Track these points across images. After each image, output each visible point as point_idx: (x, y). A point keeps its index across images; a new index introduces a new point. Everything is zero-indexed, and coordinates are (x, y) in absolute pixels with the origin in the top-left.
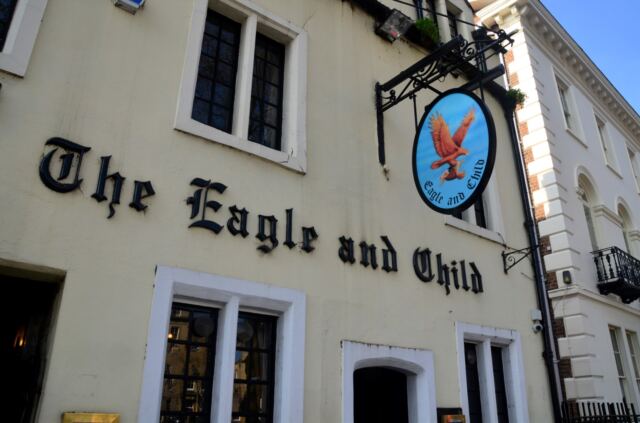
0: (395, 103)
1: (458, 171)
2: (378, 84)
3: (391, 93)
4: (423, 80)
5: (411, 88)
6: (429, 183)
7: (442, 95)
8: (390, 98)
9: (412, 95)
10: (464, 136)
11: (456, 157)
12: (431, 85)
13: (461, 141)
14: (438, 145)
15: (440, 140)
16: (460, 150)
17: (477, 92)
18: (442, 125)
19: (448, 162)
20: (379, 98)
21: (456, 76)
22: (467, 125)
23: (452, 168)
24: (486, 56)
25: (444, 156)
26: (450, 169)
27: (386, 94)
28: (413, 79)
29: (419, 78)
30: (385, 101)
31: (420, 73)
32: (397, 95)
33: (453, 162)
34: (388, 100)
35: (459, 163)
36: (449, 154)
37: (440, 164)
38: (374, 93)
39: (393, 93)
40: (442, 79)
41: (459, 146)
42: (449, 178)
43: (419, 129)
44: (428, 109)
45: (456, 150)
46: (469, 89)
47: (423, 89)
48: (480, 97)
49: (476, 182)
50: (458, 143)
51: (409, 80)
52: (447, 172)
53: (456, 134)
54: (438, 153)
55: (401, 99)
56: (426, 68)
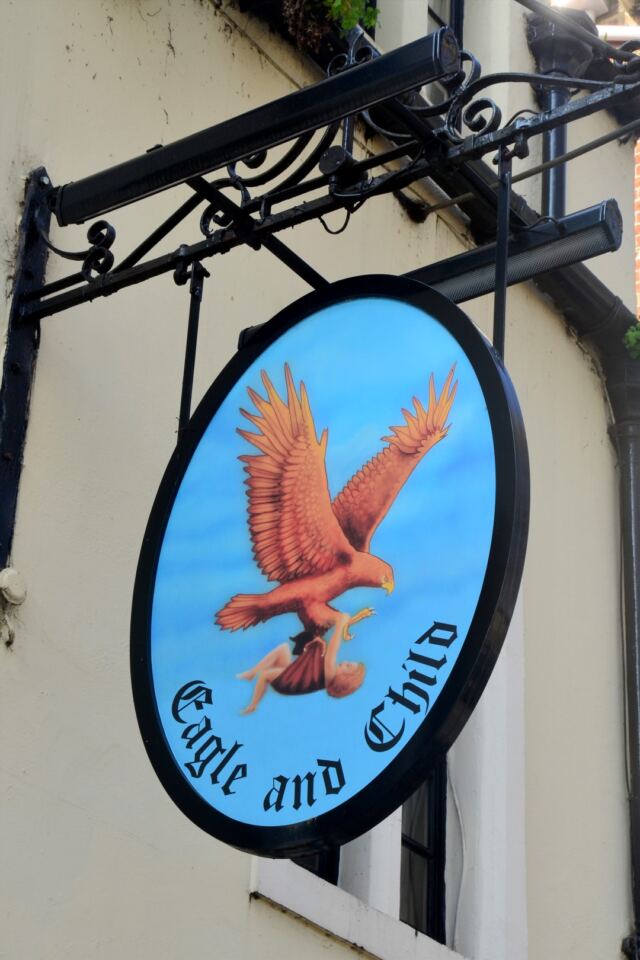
0: (106, 288)
1: (336, 658)
2: (37, 182)
3: (94, 234)
4: (251, 205)
5: (189, 233)
6: (196, 693)
7: (325, 294)
8: (89, 259)
9: (187, 267)
10: (386, 499)
11: (335, 593)
12: (284, 236)
13: (371, 520)
14: (265, 520)
15: (277, 498)
16: (360, 564)
17: (479, 312)
18: (298, 432)
19: (297, 606)
20: (33, 245)
21: (416, 213)
22: (409, 454)
23: (309, 639)
24: (572, 144)
25: (287, 578)
26: (301, 642)
27: (72, 237)
28: (205, 191)
29: (233, 195)
30: (59, 269)
31: (243, 171)
32: (120, 251)
33: (319, 613)
34: (77, 267)
35: (344, 619)
36: (312, 572)
37: (260, 613)
38: (14, 218)
39: (102, 238)
40: (334, 219)
41: (359, 542)
42: (285, 686)
43: (192, 429)
44: (254, 342)
45: (344, 559)
46: (447, 289)
47: (242, 251)
48: (487, 333)
49: (405, 723)
50: (356, 531)
51: (183, 192)
52: (286, 649)
53: (353, 486)
54: (258, 557)
55: (133, 272)
56: (275, 155)
